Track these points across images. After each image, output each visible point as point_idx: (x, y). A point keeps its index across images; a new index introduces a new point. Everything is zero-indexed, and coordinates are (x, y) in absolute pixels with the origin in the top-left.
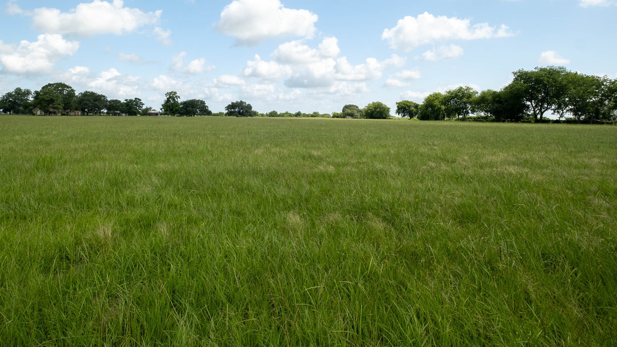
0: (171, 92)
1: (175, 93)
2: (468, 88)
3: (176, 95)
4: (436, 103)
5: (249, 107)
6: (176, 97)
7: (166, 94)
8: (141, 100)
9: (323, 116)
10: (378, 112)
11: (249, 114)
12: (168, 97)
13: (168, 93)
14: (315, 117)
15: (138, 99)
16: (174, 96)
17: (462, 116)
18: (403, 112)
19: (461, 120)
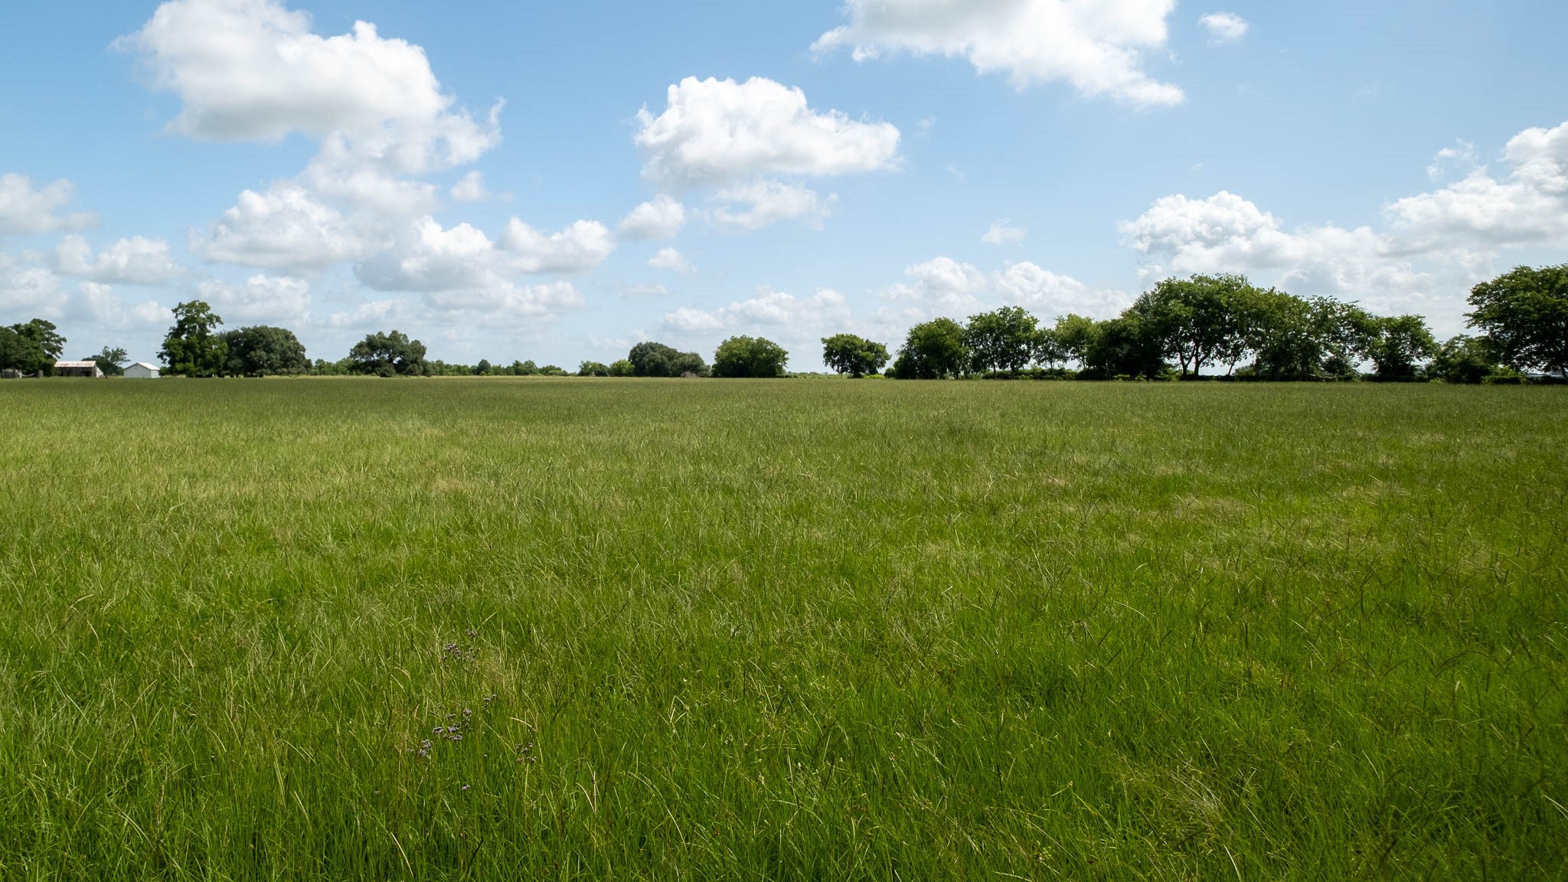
0: (192, 305)
1: (204, 307)
2: (1020, 309)
3: (209, 312)
6: (210, 318)
7: (175, 311)
8: (54, 327)
10: (760, 362)
11: (420, 368)
12: (181, 318)
13: (180, 306)
15: (45, 323)
16: (202, 315)
17: (1009, 369)
18: (841, 362)
19: (1004, 376)
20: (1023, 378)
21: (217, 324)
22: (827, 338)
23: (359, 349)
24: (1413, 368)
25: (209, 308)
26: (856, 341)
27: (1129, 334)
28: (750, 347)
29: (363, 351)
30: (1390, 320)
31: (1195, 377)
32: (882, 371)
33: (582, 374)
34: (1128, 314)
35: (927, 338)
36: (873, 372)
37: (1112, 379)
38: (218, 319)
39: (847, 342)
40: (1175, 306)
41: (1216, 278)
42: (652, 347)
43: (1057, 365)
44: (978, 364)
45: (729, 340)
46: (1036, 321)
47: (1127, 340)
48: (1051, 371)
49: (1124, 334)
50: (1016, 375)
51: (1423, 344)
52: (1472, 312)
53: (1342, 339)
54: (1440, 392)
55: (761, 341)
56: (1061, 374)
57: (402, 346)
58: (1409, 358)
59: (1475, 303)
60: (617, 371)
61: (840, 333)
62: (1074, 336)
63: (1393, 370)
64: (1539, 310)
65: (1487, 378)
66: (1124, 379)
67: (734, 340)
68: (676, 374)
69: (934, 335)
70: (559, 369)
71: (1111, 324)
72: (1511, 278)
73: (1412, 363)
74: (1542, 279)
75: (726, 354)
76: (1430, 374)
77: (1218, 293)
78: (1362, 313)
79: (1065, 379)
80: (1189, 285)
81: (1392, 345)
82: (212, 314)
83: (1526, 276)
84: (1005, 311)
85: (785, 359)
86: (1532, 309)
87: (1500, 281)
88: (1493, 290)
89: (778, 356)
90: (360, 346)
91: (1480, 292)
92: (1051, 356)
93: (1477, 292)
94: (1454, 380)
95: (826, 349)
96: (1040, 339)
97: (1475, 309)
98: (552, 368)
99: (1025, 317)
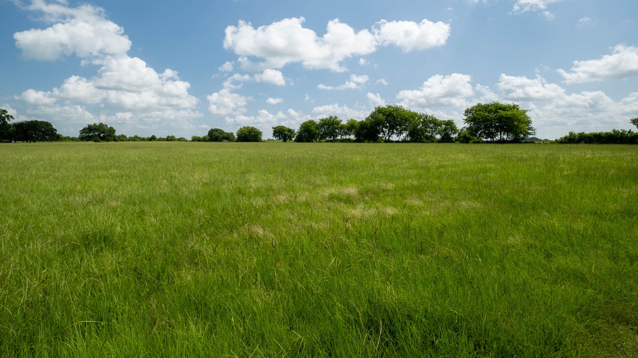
1: (4, 111)
2: (336, 117)
4: (313, 128)
5: (112, 131)
9: (180, 140)
10: (252, 136)
11: (113, 138)
14: (171, 141)
16: (3, 115)
17: (332, 139)
18: (279, 136)
19: (331, 141)
20: (337, 142)
21: (11, 119)
22: (274, 127)
23: (84, 131)
24: (452, 138)
25: (7, 112)
26: (283, 128)
27: (367, 126)
28: (248, 130)
29: (86, 131)
30: (444, 121)
31: (389, 141)
32: (293, 139)
33: (192, 141)
34: (367, 119)
35: (305, 127)
36: (291, 140)
37: (364, 142)
38: (12, 117)
39: (280, 129)
40: (381, 116)
41: (393, 106)
42: (216, 130)
43: (348, 137)
44: (323, 137)
45: (242, 127)
46: (341, 121)
47: (366, 128)
48: (346, 139)
49: (365, 126)
50: (335, 141)
51: (454, 130)
52: (465, 119)
53: (430, 127)
54: (458, 146)
55: (252, 128)
56: (349, 141)
57: (104, 129)
58: (451, 134)
59: (466, 115)
60: (204, 140)
61: (279, 125)
62: (351, 127)
63: (446, 139)
64: (482, 118)
65: (471, 141)
66: (368, 142)
67: (244, 127)
68: (220, 141)
69: (308, 126)
70: (185, 139)
71: (362, 122)
72: (476, 107)
73: (452, 136)
74: (484, 108)
75: (240, 133)
76: (457, 140)
77: (393, 111)
78: (436, 119)
79: (350, 142)
80: (385, 108)
81: (445, 129)
82: (8, 115)
83: (480, 106)
84: (331, 117)
85: (261, 135)
86: (480, 118)
87: (472, 108)
88: (471, 111)
89: (258, 134)
90: (84, 129)
91: (467, 111)
92: (346, 134)
93: (466, 112)
94: (462, 142)
95: (274, 131)
96: (342, 127)
97: (465, 118)
98: (182, 138)
99: (338, 120)
